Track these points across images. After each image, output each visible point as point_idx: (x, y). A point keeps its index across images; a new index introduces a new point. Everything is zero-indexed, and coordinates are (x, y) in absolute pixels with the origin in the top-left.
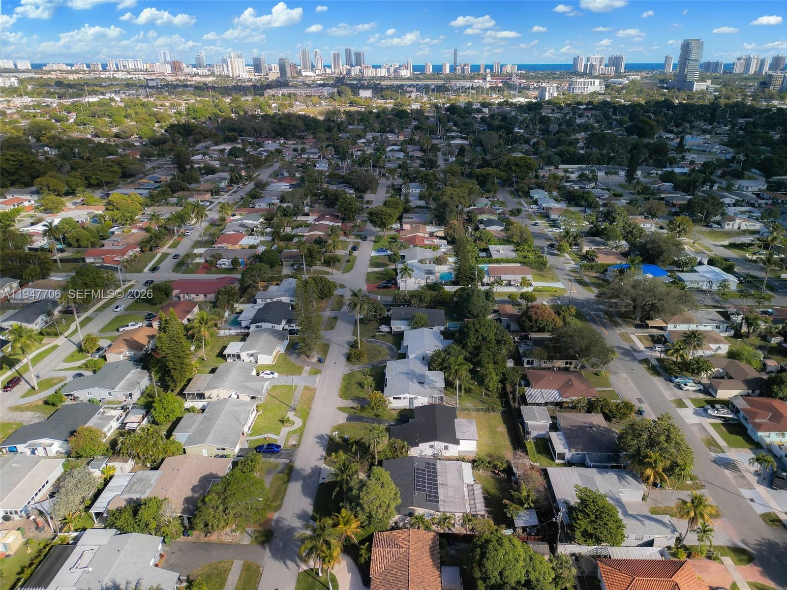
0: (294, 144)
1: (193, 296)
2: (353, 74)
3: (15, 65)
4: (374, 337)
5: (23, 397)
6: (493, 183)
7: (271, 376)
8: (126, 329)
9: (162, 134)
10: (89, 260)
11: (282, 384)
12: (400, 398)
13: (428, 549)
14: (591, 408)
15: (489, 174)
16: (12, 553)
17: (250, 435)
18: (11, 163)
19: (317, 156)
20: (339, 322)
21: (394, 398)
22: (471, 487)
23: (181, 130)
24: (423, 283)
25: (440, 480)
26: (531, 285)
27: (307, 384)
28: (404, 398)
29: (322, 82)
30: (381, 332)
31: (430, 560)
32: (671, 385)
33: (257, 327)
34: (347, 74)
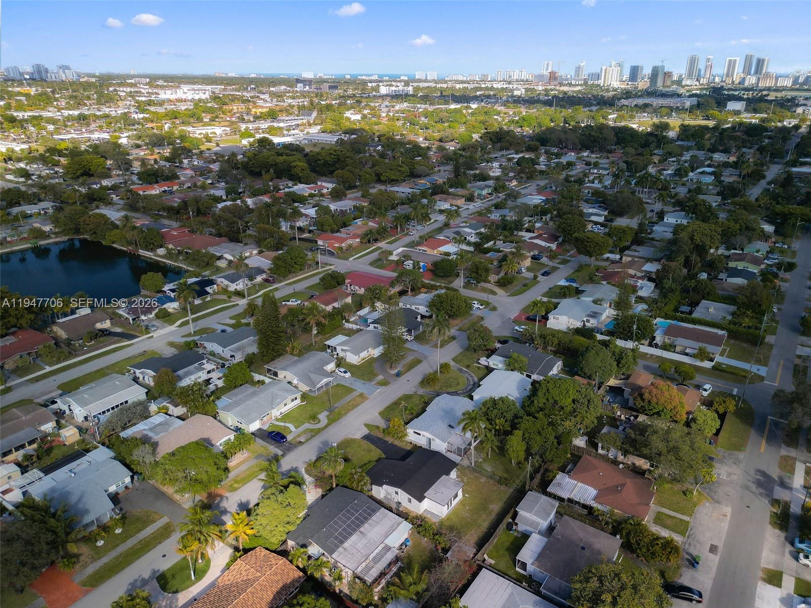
0: (597, 158)
1: (357, 288)
2: (746, 84)
3: (426, 76)
4: (468, 367)
5: (183, 337)
6: (794, 225)
7: (343, 374)
8: (288, 303)
9: (477, 141)
10: (320, 242)
11: (347, 385)
12: (419, 434)
13: (281, 585)
14: (616, 528)
15: (791, 214)
16: (67, 443)
17: (277, 420)
18: (332, 156)
19: (606, 172)
20: (454, 342)
21: (415, 432)
22: (388, 549)
23: (493, 138)
24: (579, 324)
25: (365, 527)
26: (712, 360)
27: (365, 392)
28: (423, 436)
29: (698, 92)
30: (479, 363)
31: (272, 597)
32: (789, 548)
33: (375, 327)
34: (740, 83)
